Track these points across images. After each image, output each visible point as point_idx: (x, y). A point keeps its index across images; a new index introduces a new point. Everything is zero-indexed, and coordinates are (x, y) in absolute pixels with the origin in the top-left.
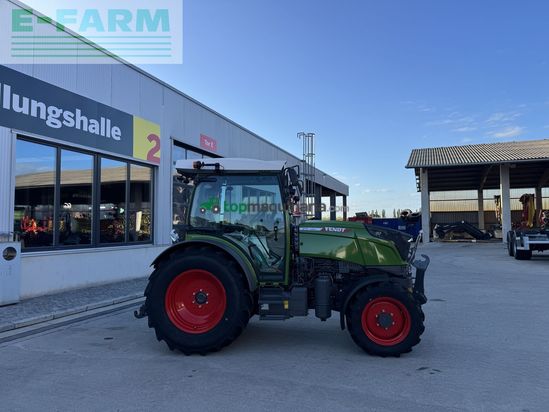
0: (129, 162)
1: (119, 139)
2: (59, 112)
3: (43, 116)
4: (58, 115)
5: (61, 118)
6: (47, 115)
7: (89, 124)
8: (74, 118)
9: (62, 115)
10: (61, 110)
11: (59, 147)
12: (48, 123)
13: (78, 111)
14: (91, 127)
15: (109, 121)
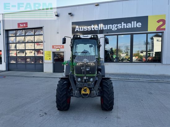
0: (147, 33)
1: (140, 26)
2: (116, 25)
3: (111, 28)
4: (116, 26)
5: (117, 27)
6: (112, 27)
7: (127, 25)
8: (121, 26)
9: (117, 26)
10: (117, 25)
11: (118, 35)
12: (113, 30)
13: (123, 23)
14: (128, 26)
15: (135, 22)
